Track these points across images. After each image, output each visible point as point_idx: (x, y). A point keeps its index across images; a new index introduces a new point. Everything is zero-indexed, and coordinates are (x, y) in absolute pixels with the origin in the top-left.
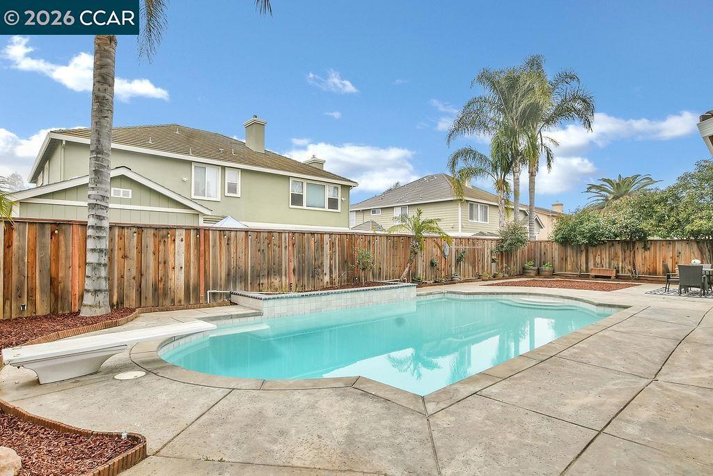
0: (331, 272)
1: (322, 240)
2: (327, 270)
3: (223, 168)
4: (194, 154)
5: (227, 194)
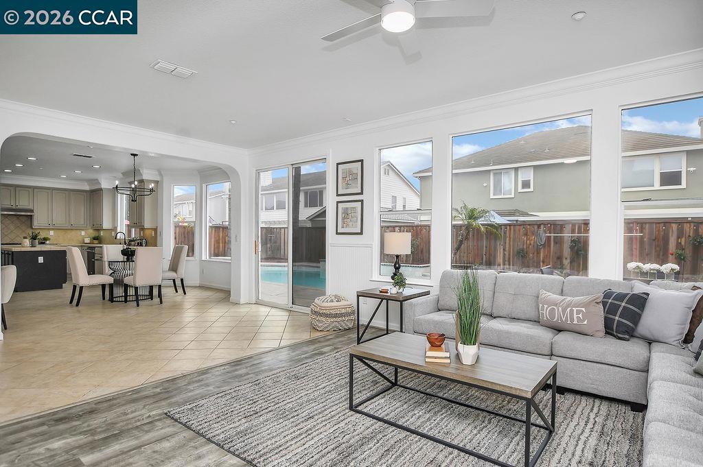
3: (516, 169)
4: (493, 165)
5: (520, 190)
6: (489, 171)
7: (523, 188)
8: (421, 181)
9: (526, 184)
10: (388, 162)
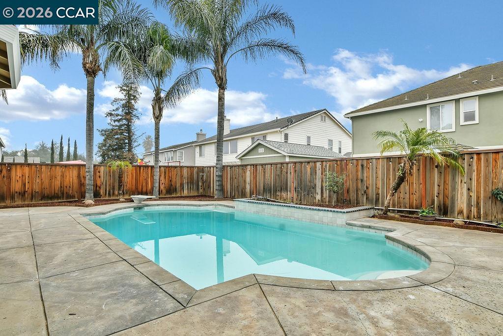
0: (322, 192)
1: (316, 166)
2: (319, 190)
3: (457, 101)
4: (430, 98)
5: (462, 122)
6: (425, 106)
7: (466, 120)
8: (353, 122)
9: (470, 116)
10: (324, 110)
